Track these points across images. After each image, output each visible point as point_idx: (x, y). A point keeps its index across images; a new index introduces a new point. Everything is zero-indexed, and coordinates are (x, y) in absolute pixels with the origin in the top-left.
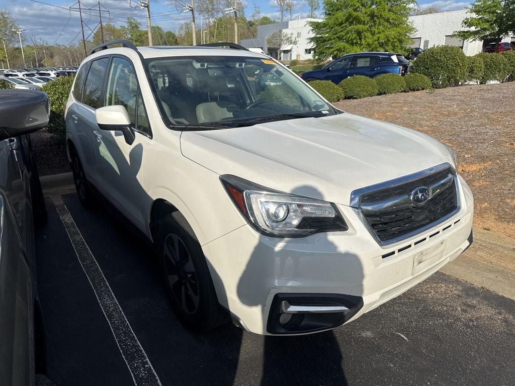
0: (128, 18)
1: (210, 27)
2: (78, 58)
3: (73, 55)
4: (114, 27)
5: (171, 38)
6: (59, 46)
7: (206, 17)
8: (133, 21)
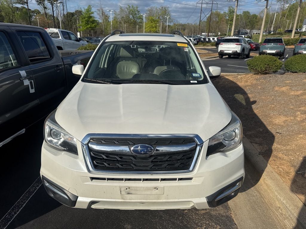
0: (229, 7)
1: (283, 10)
2: (197, 31)
3: (195, 29)
4: (219, 13)
5: (255, 18)
6: (189, 24)
7: (282, 3)
8: (232, 9)
